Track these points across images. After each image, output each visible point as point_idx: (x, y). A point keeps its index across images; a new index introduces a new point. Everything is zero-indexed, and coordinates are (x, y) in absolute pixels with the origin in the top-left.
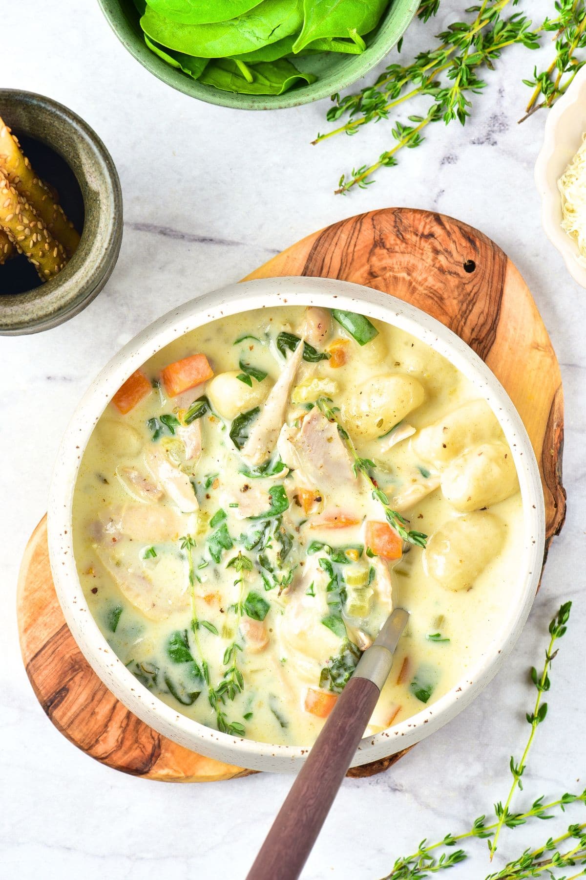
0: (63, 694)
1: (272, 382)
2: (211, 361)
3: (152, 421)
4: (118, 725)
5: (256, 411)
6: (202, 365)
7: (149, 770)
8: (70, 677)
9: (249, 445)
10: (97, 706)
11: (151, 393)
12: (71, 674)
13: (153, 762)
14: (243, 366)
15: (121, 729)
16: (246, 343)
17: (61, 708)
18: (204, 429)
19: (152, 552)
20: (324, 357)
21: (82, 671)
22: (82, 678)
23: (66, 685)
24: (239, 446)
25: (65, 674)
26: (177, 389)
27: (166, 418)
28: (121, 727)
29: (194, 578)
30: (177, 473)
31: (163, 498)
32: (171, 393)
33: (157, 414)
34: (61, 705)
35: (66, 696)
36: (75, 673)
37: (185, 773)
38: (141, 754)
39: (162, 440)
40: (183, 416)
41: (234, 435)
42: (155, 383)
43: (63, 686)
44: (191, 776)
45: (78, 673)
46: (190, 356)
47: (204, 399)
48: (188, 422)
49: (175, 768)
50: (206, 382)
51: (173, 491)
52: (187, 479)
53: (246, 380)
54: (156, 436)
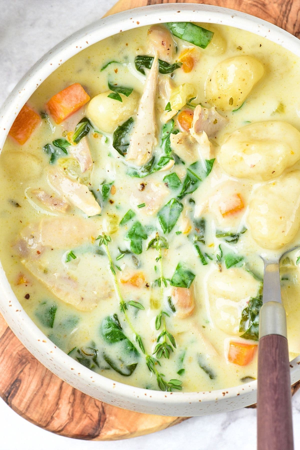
0: (17, 385)
1: (139, 96)
2: (86, 88)
3: (47, 146)
4: (67, 401)
5: (130, 121)
6: (79, 92)
7: (99, 433)
8: (20, 370)
9: (131, 151)
10: (47, 389)
11: (41, 124)
12: (21, 367)
13: (101, 426)
14: (111, 87)
15: (70, 404)
16: (111, 68)
17: (18, 396)
18: (90, 144)
19: (72, 255)
20: (176, 66)
21: (29, 363)
22: (30, 369)
23: (18, 377)
24: (123, 153)
25: (15, 368)
26: (62, 115)
27: (58, 142)
28: (69, 402)
29: (115, 268)
30: (77, 185)
31: (70, 209)
32: (58, 121)
33: (50, 140)
34: (17, 394)
35: (19, 386)
36: (24, 366)
37: (129, 430)
38: (90, 421)
39: (58, 161)
40: (72, 137)
41: (116, 145)
42: (43, 115)
43: (15, 378)
44: (135, 432)
45: (26, 366)
46: (68, 87)
47: (85, 120)
48: (77, 141)
49: (120, 427)
50: (84, 106)
51: (77, 201)
52: (86, 188)
53: (116, 97)
54: (53, 158)
